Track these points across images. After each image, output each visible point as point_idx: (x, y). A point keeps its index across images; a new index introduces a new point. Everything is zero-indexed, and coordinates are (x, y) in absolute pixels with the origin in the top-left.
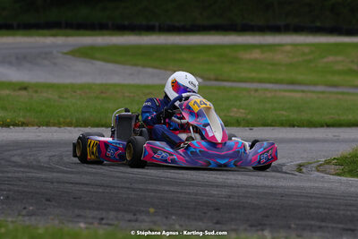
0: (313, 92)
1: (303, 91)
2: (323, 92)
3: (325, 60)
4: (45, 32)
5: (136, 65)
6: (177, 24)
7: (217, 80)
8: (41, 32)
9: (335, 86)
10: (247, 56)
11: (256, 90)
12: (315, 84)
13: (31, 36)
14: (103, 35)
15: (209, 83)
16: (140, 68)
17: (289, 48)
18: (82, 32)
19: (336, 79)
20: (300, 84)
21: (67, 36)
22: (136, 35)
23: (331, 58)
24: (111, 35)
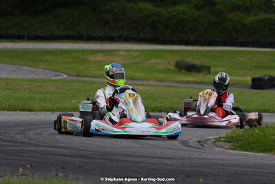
0: (149, 85)
1: (142, 85)
2: (157, 86)
3: (149, 62)
6: (40, 35)
7: (78, 76)
9: (163, 81)
10: (93, 58)
12: (148, 80)
15: (72, 78)
17: (122, 53)
19: (162, 76)
20: (137, 79)
23: (154, 61)
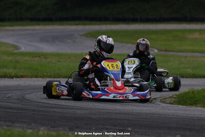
4: (72, 22)
5: (122, 42)
7: (166, 51)
8: (69, 22)
11: (186, 57)
13: (63, 25)
14: (107, 24)
15: (160, 53)
16: (124, 44)
18: (93, 22)
21: (85, 25)
22: (126, 24)
24: (111, 24)
